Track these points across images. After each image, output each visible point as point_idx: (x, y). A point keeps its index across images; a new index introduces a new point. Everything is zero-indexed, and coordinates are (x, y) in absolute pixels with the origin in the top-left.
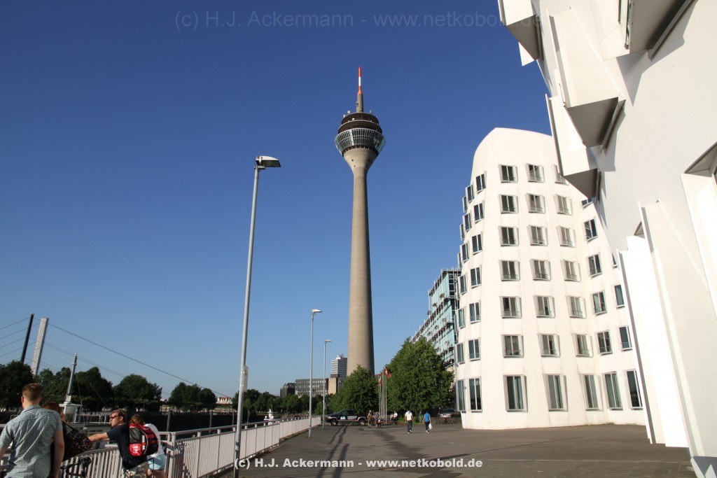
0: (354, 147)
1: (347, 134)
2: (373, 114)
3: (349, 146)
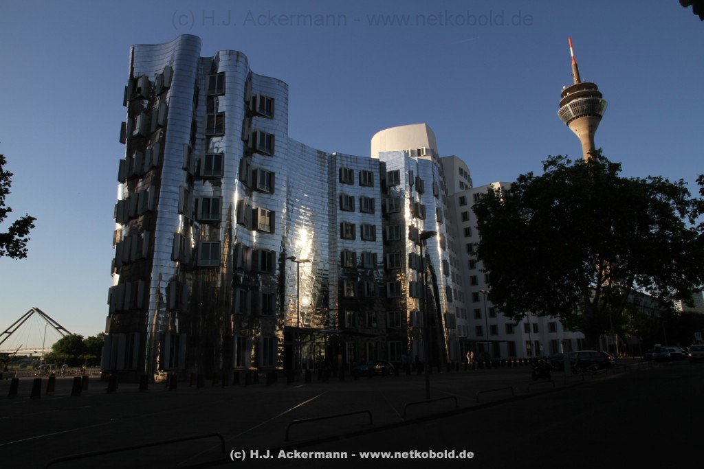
0: (574, 119)
1: (567, 109)
3: (570, 118)
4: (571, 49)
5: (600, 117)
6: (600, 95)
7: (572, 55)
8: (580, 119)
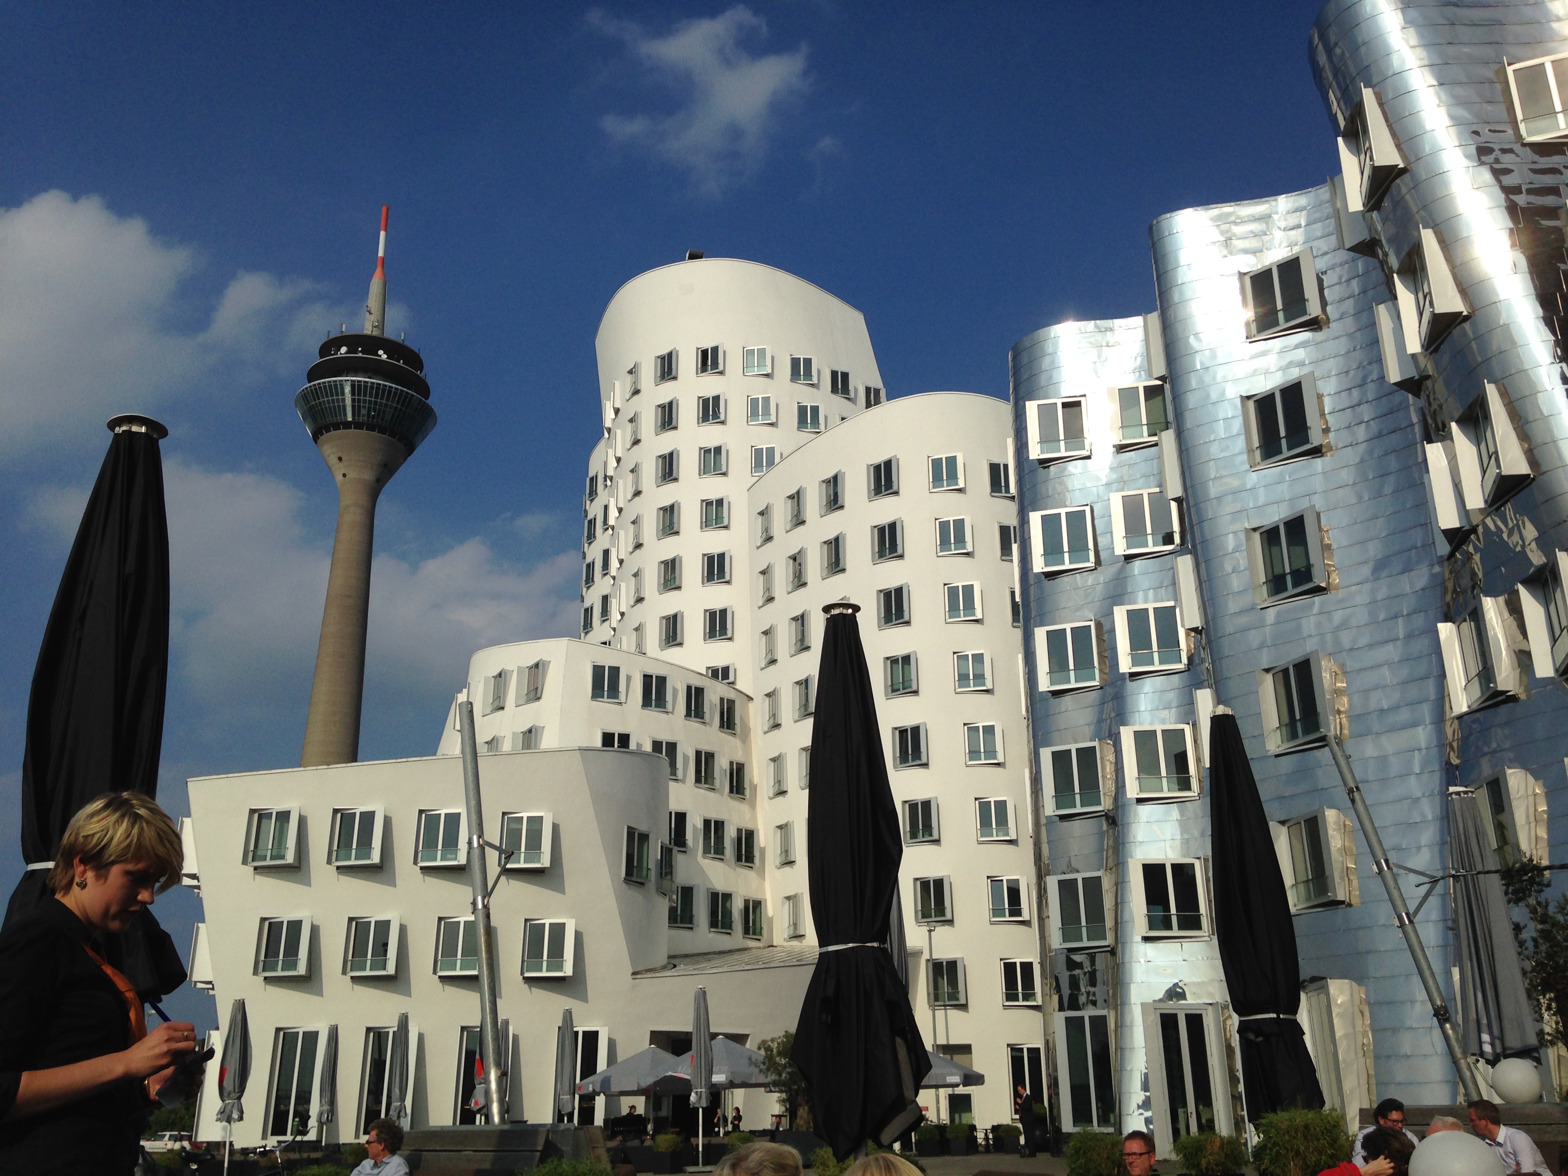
0: (347, 425)
1: (338, 389)
2: (406, 343)
3: (338, 419)
4: (382, 234)
5: (410, 449)
6: (425, 391)
7: (381, 253)
8: (364, 432)
